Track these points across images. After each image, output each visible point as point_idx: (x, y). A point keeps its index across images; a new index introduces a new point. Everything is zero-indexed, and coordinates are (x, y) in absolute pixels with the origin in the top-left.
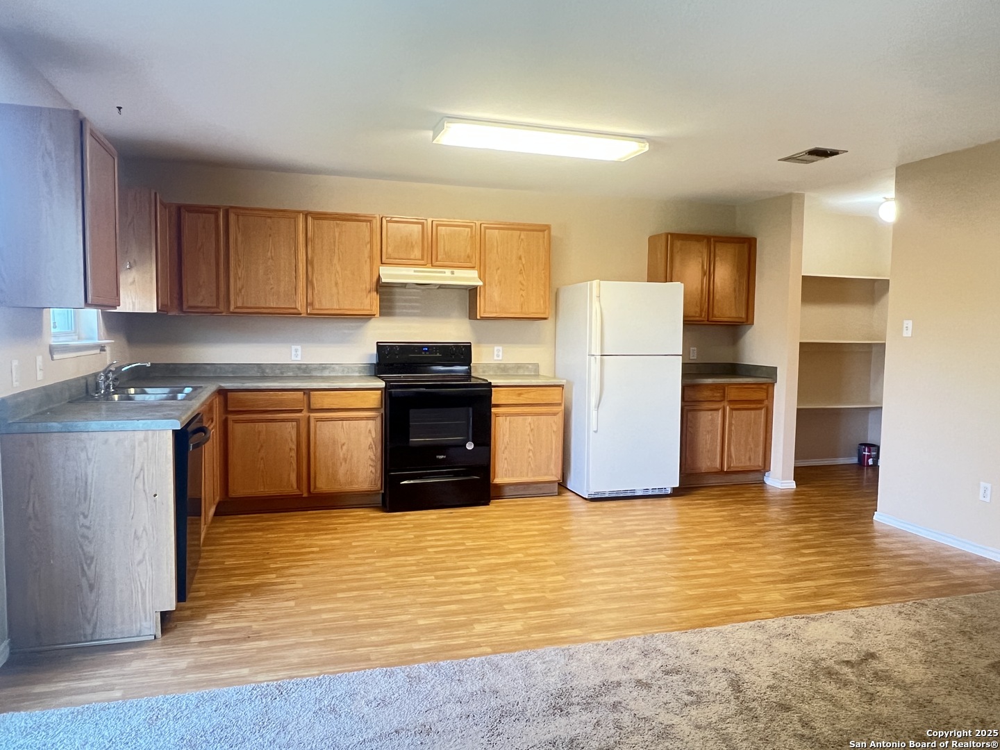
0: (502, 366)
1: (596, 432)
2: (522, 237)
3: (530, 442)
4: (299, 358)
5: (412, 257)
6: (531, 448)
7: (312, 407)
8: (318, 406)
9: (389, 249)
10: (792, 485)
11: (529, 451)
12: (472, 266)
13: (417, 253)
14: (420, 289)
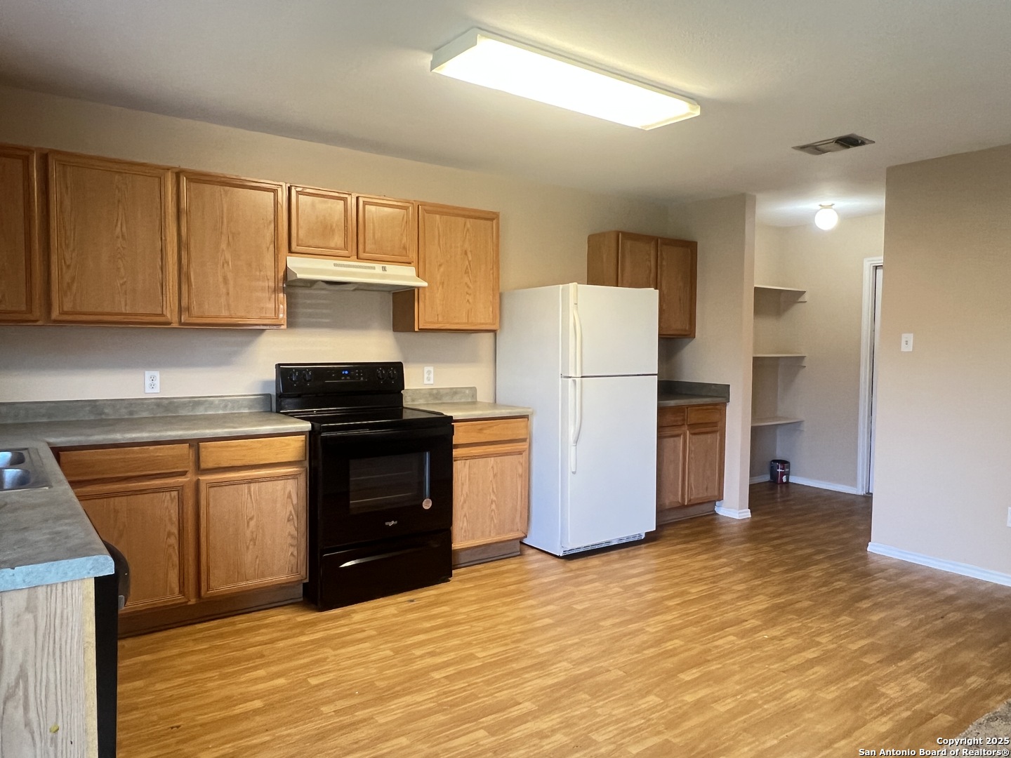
0: (435, 392)
1: (574, 473)
2: (468, 225)
3: (493, 491)
4: (157, 390)
5: (332, 245)
6: (495, 498)
7: (203, 466)
8: (211, 465)
9: (300, 232)
10: (747, 514)
11: (492, 503)
12: (407, 261)
13: (338, 240)
14: (330, 290)
